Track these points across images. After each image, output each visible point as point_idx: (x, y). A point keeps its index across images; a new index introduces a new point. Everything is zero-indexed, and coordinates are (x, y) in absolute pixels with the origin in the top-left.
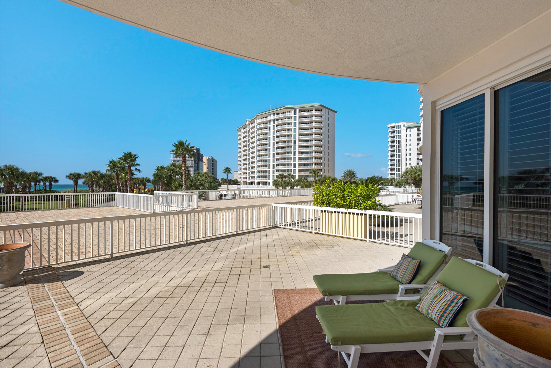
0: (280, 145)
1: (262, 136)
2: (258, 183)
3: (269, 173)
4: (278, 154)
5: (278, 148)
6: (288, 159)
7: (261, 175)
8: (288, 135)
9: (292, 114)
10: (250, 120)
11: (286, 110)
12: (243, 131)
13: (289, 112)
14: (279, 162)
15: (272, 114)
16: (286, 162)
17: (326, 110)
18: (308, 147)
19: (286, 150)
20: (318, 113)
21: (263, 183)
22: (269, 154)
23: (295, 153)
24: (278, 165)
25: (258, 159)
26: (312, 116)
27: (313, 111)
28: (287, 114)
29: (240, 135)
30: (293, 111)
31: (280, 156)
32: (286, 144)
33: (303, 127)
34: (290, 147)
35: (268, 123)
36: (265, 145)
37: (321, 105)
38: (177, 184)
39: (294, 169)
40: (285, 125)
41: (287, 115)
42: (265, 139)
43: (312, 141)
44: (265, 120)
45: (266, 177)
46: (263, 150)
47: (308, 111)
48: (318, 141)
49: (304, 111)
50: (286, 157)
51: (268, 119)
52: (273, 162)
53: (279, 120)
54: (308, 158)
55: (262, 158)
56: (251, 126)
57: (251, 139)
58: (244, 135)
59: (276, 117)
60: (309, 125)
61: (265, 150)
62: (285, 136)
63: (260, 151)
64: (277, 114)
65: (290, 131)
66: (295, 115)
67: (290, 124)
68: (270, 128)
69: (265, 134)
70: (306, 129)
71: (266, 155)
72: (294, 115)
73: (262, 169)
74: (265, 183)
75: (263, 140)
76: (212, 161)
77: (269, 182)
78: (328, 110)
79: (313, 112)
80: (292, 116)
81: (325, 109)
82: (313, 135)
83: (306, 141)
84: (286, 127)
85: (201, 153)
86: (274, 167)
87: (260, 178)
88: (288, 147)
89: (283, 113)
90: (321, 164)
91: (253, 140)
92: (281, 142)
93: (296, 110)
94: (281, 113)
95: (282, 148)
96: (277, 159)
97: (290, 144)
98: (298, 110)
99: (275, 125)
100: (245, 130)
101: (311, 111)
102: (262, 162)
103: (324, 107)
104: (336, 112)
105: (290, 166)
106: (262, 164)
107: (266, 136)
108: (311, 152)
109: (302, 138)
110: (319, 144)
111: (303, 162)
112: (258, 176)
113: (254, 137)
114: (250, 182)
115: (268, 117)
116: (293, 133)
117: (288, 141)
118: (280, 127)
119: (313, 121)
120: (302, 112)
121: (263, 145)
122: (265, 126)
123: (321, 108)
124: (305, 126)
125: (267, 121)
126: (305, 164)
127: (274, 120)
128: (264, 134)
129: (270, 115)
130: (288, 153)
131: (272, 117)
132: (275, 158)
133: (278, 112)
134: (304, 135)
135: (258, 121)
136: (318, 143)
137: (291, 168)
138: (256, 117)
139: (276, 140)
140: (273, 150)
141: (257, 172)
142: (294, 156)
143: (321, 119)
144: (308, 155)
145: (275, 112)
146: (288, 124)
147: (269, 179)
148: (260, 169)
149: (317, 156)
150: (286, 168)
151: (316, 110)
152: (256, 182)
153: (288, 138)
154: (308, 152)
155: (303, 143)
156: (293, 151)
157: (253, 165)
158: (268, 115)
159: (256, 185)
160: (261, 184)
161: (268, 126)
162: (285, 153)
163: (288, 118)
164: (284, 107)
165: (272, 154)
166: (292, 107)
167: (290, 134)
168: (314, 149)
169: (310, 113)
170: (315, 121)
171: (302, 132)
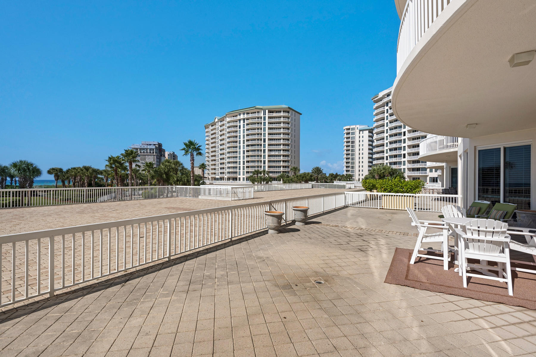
0: (250, 143)
1: (233, 134)
2: (228, 178)
3: (240, 169)
4: (248, 151)
5: (248, 146)
6: (258, 156)
7: (230, 171)
8: (258, 134)
9: (262, 115)
10: (219, 118)
11: (256, 111)
12: (211, 128)
13: (258, 112)
14: (249, 159)
16: (256, 159)
17: (293, 111)
18: (277, 145)
19: (256, 148)
20: (286, 114)
21: (233, 178)
22: (240, 151)
23: (264, 151)
24: (248, 162)
25: (228, 155)
26: (280, 117)
27: (281, 112)
28: (256, 114)
29: (208, 132)
30: (263, 111)
31: (250, 153)
32: (256, 142)
33: (272, 127)
34: (260, 145)
35: (238, 122)
36: (235, 142)
37: (289, 108)
38: (175, 179)
40: (255, 124)
41: (256, 115)
42: (235, 137)
43: (281, 140)
44: (235, 118)
45: (236, 173)
46: (233, 147)
47: (277, 112)
48: (286, 140)
49: (273, 112)
50: (256, 154)
51: (238, 118)
52: (244, 158)
53: (249, 119)
54: (276, 156)
55: (232, 155)
56: (220, 124)
57: (221, 136)
58: (212, 132)
59: (246, 116)
60: (278, 125)
61: (235, 147)
62: (255, 135)
63: (229, 148)
64: (247, 113)
65: (260, 130)
66: (265, 116)
67: (260, 123)
68: (240, 126)
69: (235, 132)
70: (275, 129)
71: (237, 152)
72: (264, 115)
73: (232, 165)
74: (235, 179)
75: (233, 137)
76: (174, 156)
77: (239, 178)
78: (294, 112)
79: (281, 114)
80: (261, 116)
82: (281, 134)
83: (274, 140)
84: (256, 126)
85: (163, 147)
86: (244, 164)
87: (229, 173)
88: (258, 145)
89: (253, 113)
90: (289, 161)
91: (223, 137)
92: (251, 140)
93: (265, 111)
94: (251, 113)
95: (252, 145)
96: (248, 156)
97: (259, 142)
98: (267, 111)
99: (245, 123)
100: (214, 127)
101: (279, 112)
102: (232, 159)
103: (291, 110)
104: (301, 114)
105: (260, 163)
106: (232, 161)
107: (236, 134)
108: (280, 150)
109: (271, 137)
110: (287, 143)
111: (272, 159)
112: (227, 172)
113: (224, 134)
114: (219, 177)
115: (238, 116)
116: (263, 132)
117: (258, 140)
118: (250, 127)
119: (281, 122)
120: (271, 112)
121: (233, 142)
122: (235, 124)
123: (288, 110)
124: (274, 126)
125: (237, 120)
126: (274, 161)
127: (244, 120)
128: (233, 132)
129: (240, 115)
130: (258, 150)
131: (242, 116)
132: (245, 155)
133: (248, 112)
134: (273, 134)
135: (228, 119)
136: (285, 142)
137: (261, 165)
138: (226, 115)
139: (246, 138)
140: (242, 147)
141: (227, 168)
142: (263, 153)
143: (289, 120)
144: (277, 153)
145: (246, 112)
146: (258, 123)
147: (240, 175)
148: (230, 165)
149: (285, 154)
150: (256, 165)
151: (283, 112)
152: (226, 178)
153: (258, 137)
154: (277, 150)
155: (272, 142)
156: (263, 149)
157: (222, 161)
158: (238, 114)
159: (226, 180)
160: (231, 180)
161: (238, 124)
162: (255, 151)
163: (258, 118)
164: (254, 107)
165: (242, 151)
166: (262, 108)
167: (260, 133)
168: (282, 147)
169: (278, 114)
170: (283, 121)
171: (271, 131)
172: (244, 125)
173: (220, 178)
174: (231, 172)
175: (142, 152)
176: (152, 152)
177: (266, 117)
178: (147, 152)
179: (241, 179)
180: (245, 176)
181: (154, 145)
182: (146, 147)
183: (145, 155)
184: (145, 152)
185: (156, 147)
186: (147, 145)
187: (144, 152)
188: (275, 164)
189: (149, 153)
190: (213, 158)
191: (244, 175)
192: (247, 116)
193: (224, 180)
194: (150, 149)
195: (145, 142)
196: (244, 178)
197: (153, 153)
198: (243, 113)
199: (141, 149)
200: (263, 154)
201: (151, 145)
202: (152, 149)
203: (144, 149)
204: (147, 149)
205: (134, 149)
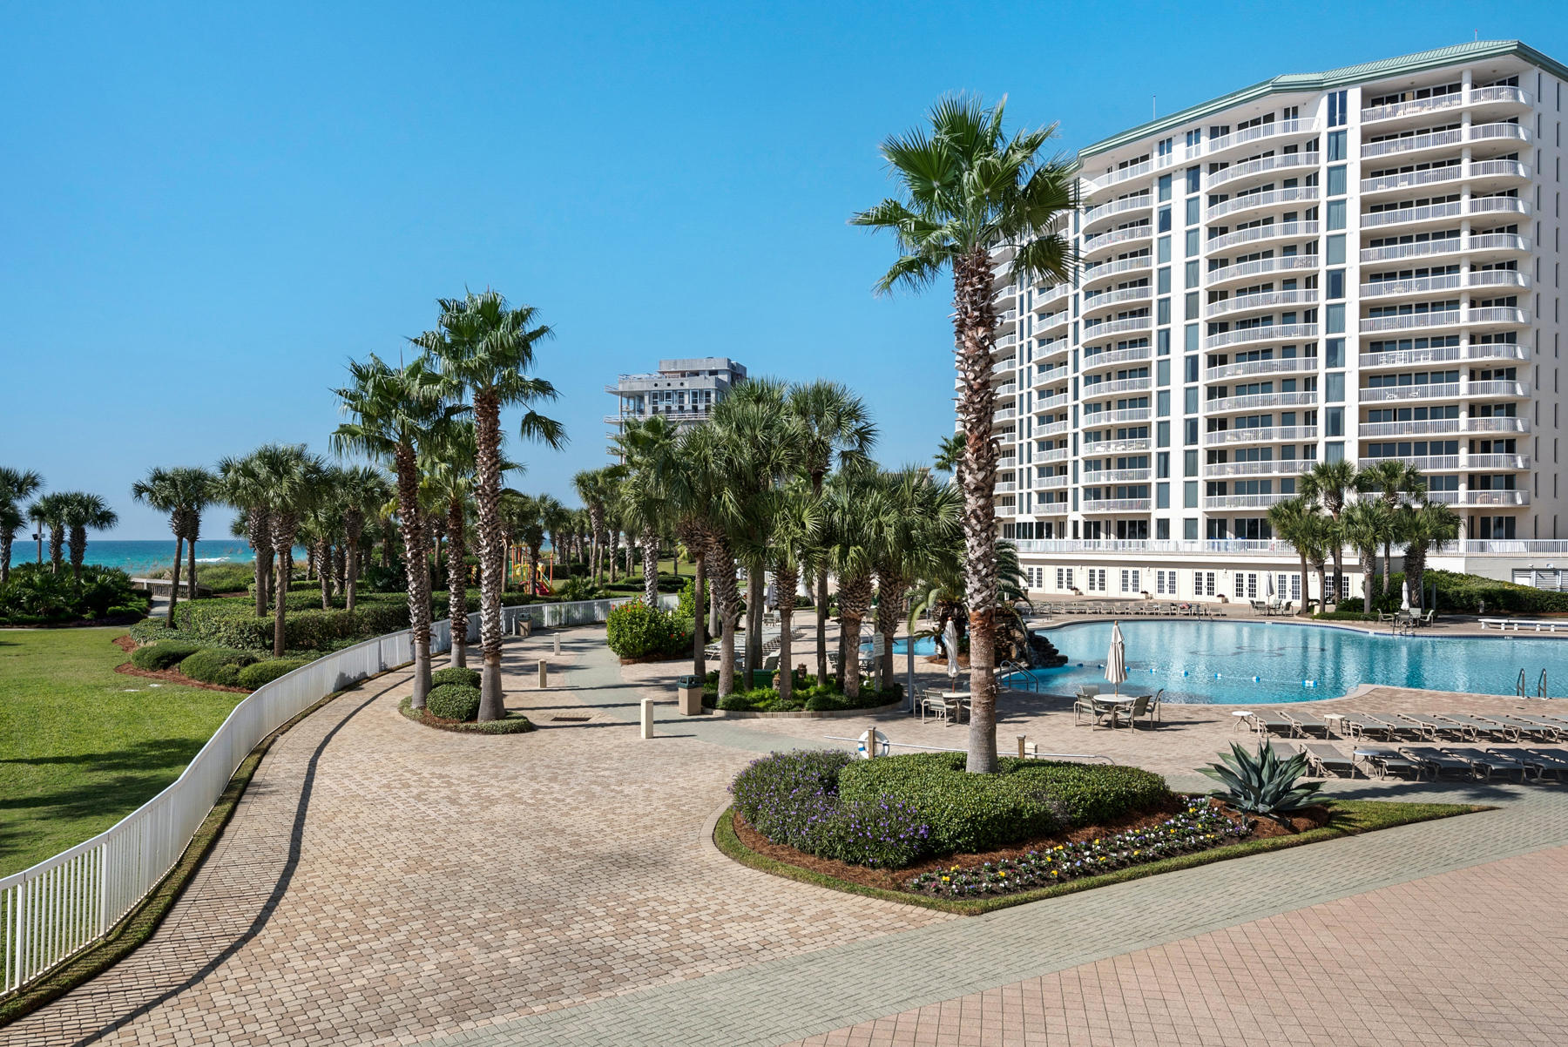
0: (1232, 307)
1: (1116, 269)
2: (1087, 524)
3: (1164, 470)
4: (1216, 360)
5: (1218, 326)
7: (1103, 481)
8: (1291, 249)
9: (1317, 122)
11: (1277, 103)
13: (1291, 112)
14: (1227, 406)
15: (1184, 137)
16: (1276, 402)
17: (1546, 76)
19: (1277, 334)
21: (1121, 525)
22: (1164, 365)
23: (1334, 348)
24: (1218, 424)
26: (1450, 122)
27: (1457, 87)
28: (1278, 123)
30: (1324, 102)
31: (1234, 372)
33: (1393, 189)
34: (1302, 316)
35: (1156, 189)
36: (1136, 313)
37: (1523, 52)
39: (1327, 444)
40: (1271, 187)
41: (1279, 130)
42: (1136, 283)
44: (1134, 174)
45: (1141, 491)
46: (1122, 345)
47: (1424, 93)
48: (1491, 267)
49: (1396, 98)
50: (1275, 373)
51: (1156, 165)
52: (1190, 406)
53: (1225, 165)
55: (1112, 389)
59: (1205, 148)
60: (1436, 178)
61: (1136, 343)
62: (1268, 254)
63: (1098, 350)
64: (1214, 132)
65: (1302, 223)
66: (1338, 128)
67: (1303, 180)
68: (1165, 214)
69: (1136, 254)
70: (1408, 204)
71: (1144, 371)
72: (1331, 122)
73: (1116, 448)
74: (1135, 528)
75: (1122, 286)
77: (1159, 521)
78: (1555, 79)
79: (1460, 97)
80: (1314, 130)
81: (1537, 70)
83: (1406, 274)
84: (1276, 200)
86: (1191, 437)
87: (1097, 497)
88: (1290, 316)
89: (1256, 122)
90: (1515, 405)
92: (1241, 292)
93: (1343, 95)
94: (1242, 126)
95: (1246, 322)
96: (1216, 391)
97: (1300, 298)
98: (1354, 96)
99: (1202, 195)
101: (1443, 90)
102: (1116, 411)
103: (1535, 63)
105: (1301, 427)
106: (1113, 422)
107: (1140, 264)
108: (1447, 339)
109: (1381, 258)
110: (1500, 285)
111: (1390, 397)
112: (1087, 490)
114: (1035, 521)
115: (1156, 154)
116: (1323, 233)
117: (1291, 282)
118: (1231, 209)
119: (1459, 150)
120: (1381, 100)
121: (1124, 315)
122: (1134, 207)
123: (1515, 66)
124: (1404, 187)
125: (1149, 180)
126: (1402, 413)
127: (1193, 172)
128: (1123, 257)
129: (1165, 146)
130: (1290, 350)
131: (1180, 154)
132: (1201, 384)
133: (1218, 120)
134: (1392, 241)
135: (1090, 187)
136: (1490, 279)
137: (1311, 439)
139: (1207, 280)
140: (1183, 338)
141: (1081, 464)
142: (1328, 365)
143: (1514, 133)
144: (1425, 359)
145: (1204, 124)
146: (1292, 181)
147: (1163, 502)
148: (1101, 450)
150: (1276, 440)
151: (1476, 84)
152: (1076, 523)
153: (1285, 265)
155: (1390, 289)
156: (1322, 337)
157: (1055, 430)
158: (1156, 146)
159: (1076, 536)
160: (1108, 534)
161: (1155, 206)
162: (1265, 352)
163: (1292, 148)
164: (1268, 82)
165: (1182, 362)
166: (1320, 82)
167: (1301, 240)
168: (1463, 318)
169: (1436, 103)
170: (1472, 147)
171: (1385, 223)
172: (1192, 205)
173: (1040, 525)
174: (1108, 488)
175: (662, 407)
176: (701, 406)
177: (1345, 132)
178: (681, 408)
179: (1176, 529)
180: (1199, 513)
181: (713, 373)
182: (678, 387)
184: (675, 407)
185: (718, 380)
186: (683, 374)
187: (668, 409)
188: (1409, 429)
189: (688, 411)
191: (1190, 501)
192: (1213, 147)
193: (1061, 535)
194: (695, 394)
195: (675, 363)
196: (1190, 525)
198: (1189, 134)
199: (655, 396)
200: (1322, 370)
201: (697, 374)
202: (701, 391)
203: (668, 395)
204: (681, 395)
205: (630, 395)
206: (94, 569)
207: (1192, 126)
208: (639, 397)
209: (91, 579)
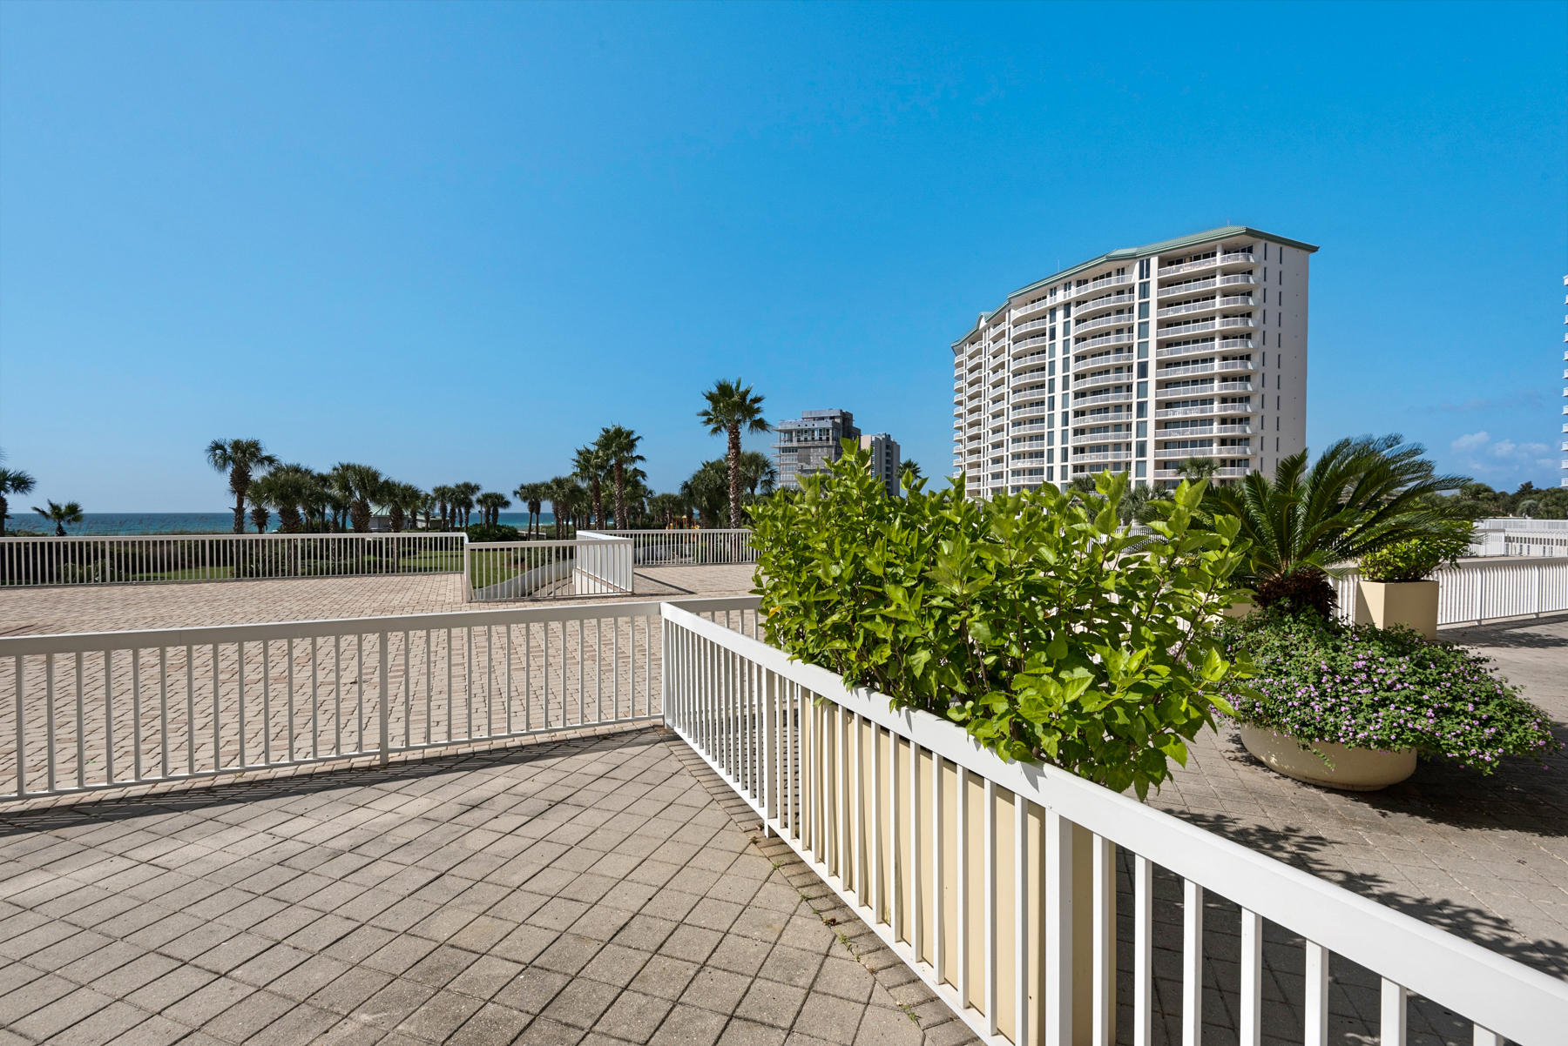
0: (1088, 383)
1: (1028, 361)
4: (1079, 413)
5: (1080, 394)
6: (1117, 427)
7: (1022, 483)
8: (1119, 350)
9: (1134, 278)
10: (990, 314)
11: (1112, 267)
12: (969, 350)
13: (1121, 271)
14: (1085, 440)
15: (1063, 286)
16: (1110, 438)
17: (1270, 244)
18: (1195, 382)
19: (1111, 399)
20: (1238, 260)
22: (1051, 417)
23: (1142, 407)
24: (1079, 450)
25: (1014, 432)
26: (1211, 275)
27: (1214, 254)
28: (1114, 278)
29: (960, 365)
30: (1137, 266)
31: (1089, 421)
32: (1111, 380)
33: (1177, 314)
34: (1124, 388)
35: (1048, 316)
36: (1038, 387)
37: (1251, 232)
39: (1137, 462)
40: (1109, 315)
41: (1114, 282)
42: (1038, 370)
43: (1212, 360)
44: (1038, 307)
46: (1031, 405)
47: (1197, 258)
48: (1235, 358)
49: (1180, 262)
50: (1111, 421)
51: (1049, 302)
52: (1064, 439)
53: (1083, 302)
54: (1194, 422)
55: (1026, 430)
56: (993, 332)
57: (994, 373)
58: (971, 364)
59: (1074, 293)
60: (1200, 308)
61: (1037, 404)
62: (1108, 353)
63: (1019, 407)
64: (1079, 283)
65: (1125, 335)
66: (1145, 280)
67: (1126, 311)
68: (1053, 331)
69: (1038, 353)
70: (1187, 323)
71: (1041, 419)
72: (1141, 277)
73: (1027, 464)
75: (1032, 371)
76: (887, 447)
78: (1278, 246)
79: (1215, 260)
80: (1132, 281)
81: (1263, 242)
82: (1213, 339)
83: (1186, 363)
84: (1112, 322)
85: (855, 425)
86: (1065, 458)
88: (1118, 388)
89: (1102, 277)
90: (1247, 439)
91: (1000, 374)
92: (1093, 375)
93: (1148, 261)
94: (1095, 279)
95: (1096, 392)
96: (1079, 431)
97: (1123, 378)
98: (1154, 261)
99: (1072, 319)
100: (976, 347)
101: (1206, 256)
102: (1027, 443)
103: (1262, 238)
104: (1314, 249)
105: (1123, 452)
106: (1027, 449)
107: (1039, 359)
108: (1207, 401)
109: (1169, 354)
110: (1239, 369)
111: (1174, 434)
113: (1002, 365)
115: (1048, 296)
116: (1136, 341)
117: (1119, 369)
119: (1215, 291)
120: (1171, 264)
121: (1032, 388)
122: (1037, 326)
123: (1249, 240)
124: (1183, 313)
125: (1045, 310)
126: (1183, 444)
127: (1067, 306)
128: (1032, 354)
129: (1053, 291)
130: (1118, 408)
131: (1060, 297)
132: (1070, 427)
133: (1081, 276)
134: (1178, 344)
135: (1015, 314)
136: (1234, 366)
137: (1129, 459)
138: (1010, 303)
139: (1074, 368)
140: (1061, 401)
141: (1010, 473)
142: (1138, 417)
143: (1248, 281)
144: (1194, 412)
145: (1073, 279)
146: (1120, 311)
148: (1020, 465)
149: (1229, 412)
150: (1110, 460)
151: (1225, 252)
153: (1118, 359)
154: (1194, 402)
155: (1175, 372)
156: (1135, 400)
157: (997, 453)
158: (1049, 292)
161: (1048, 326)
162: (1106, 409)
163: (1120, 292)
164: (1104, 255)
165: (1060, 415)
166: (1134, 254)
167: (1125, 345)
168: (1216, 388)
169: (1202, 264)
170: (1221, 289)
171: (1172, 333)
172: (1066, 325)
175: (802, 439)
176: (824, 438)
177: (1148, 282)
178: (813, 439)
181: (832, 418)
182: (812, 427)
183: (810, 447)
184: (809, 438)
185: (834, 423)
186: (814, 419)
187: (806, 440)
188: (1187, 453)
189: (817, 440)
190: (974, 445)
192: (1078, 292)
194: (820, 430)
195: (811, 413)
197: (828, 439)
198: (1065, 284)
199: (801, 432)
200: (1134, 420)
201: (823, 418)
202: (825, 429)
203: (806, 431)
204: (813, 432)
205: (786, 432)
206: (503, 527)
207: (1067, 280)
208: (790, 432)
209: (500, 531)
